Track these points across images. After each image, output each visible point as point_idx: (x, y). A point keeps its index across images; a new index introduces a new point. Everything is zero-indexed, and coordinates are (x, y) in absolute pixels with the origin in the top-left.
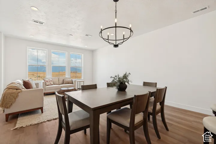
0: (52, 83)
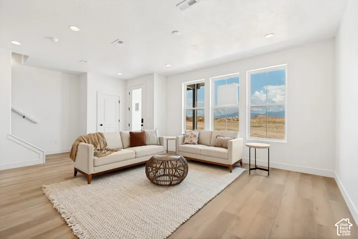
0: (196, 141)
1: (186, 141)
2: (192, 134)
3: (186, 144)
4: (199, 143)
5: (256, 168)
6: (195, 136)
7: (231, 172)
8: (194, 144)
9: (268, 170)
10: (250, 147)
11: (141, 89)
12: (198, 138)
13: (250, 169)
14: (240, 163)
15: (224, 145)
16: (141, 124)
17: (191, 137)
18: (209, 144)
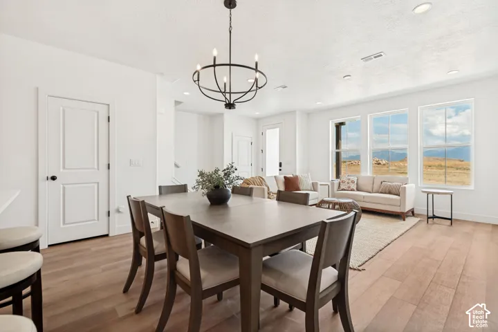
1: (342, 187)
2: (349, 179)
3: (342, 190)
4: (358, 190)
5: (434, 217)
6: (353, 182)
7: (404, 220)
8: (352, 190)
9: (451, 219)
10: (428, 193)
11: (278, 129)
12: (357, 184)
13: (428, 218)
14: (412, 213)
15: (393, 191)
16: (278, 168)
17: (348, 183)
18: (371, 190)
